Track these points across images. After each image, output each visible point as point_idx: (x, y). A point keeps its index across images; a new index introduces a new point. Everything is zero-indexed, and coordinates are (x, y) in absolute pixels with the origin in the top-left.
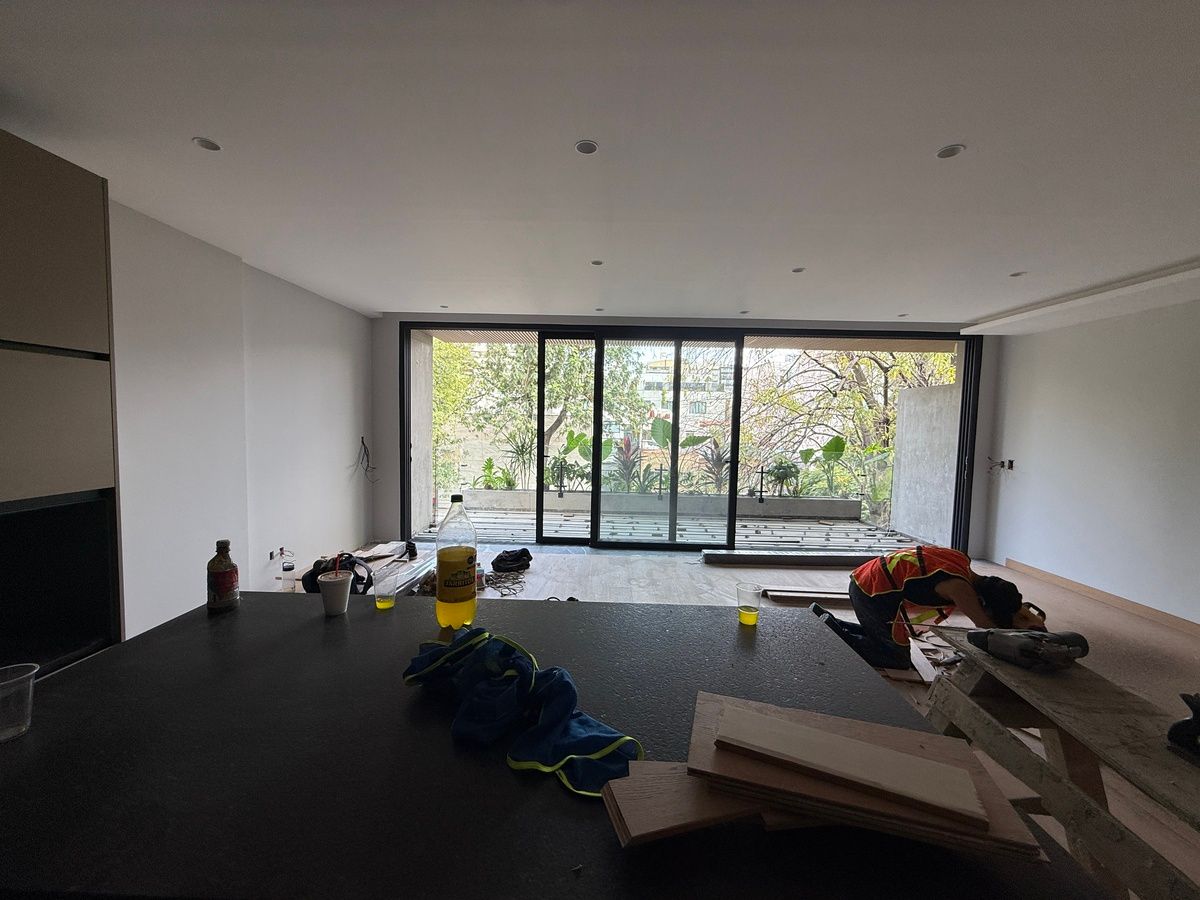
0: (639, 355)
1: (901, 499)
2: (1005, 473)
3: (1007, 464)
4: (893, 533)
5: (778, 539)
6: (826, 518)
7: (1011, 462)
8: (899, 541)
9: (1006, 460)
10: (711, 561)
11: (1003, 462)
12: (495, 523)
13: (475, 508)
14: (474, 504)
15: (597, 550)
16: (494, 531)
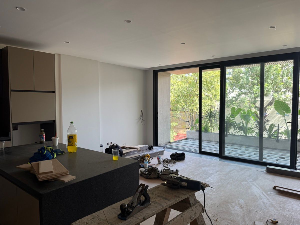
10: (270, 171)
12: (193, 145)
13: (192, 139)
14: (191, 137)
15: (221, 159)
16: (190, 147)
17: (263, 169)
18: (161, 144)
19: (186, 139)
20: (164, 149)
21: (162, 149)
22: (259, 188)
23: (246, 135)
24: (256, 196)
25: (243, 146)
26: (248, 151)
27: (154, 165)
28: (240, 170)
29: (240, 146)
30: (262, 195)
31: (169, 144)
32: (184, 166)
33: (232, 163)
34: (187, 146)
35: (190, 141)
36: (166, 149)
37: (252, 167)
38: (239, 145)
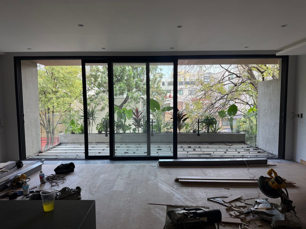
0: (161, 69)
1: (260, 133)
2: (299, 119)
3: (300, 115)
4: (257, 148)
5: (202, 153)
6: (229, 142)
7: (302, 115)
8: (259, 152)
9: (300, 113)
10: (162, 165)
11: (299, 115)
12: (72, 150)
13: (66, 143)
14: (66, 141)
15: (112, 161)
16: (70, 154)
17: (155, 164)
18: (30, 156)
19: (60, 144)
20: (41, 162)
21: (39, 164)
22: (165, 184)
23: (124, 133)
24: (168, 193)
25: (123, 144)
26: (130, 147)
27: (37, 187)
28: (137, 170)
29: (121, 144)
30: (172, 191)
31: (40, 154)
32: (78, 180)
33: (126, 163)
34: (66, 153)
35: (65, 146)
36: (45, 162)
37: (145, 163)
38: (120, 142)
